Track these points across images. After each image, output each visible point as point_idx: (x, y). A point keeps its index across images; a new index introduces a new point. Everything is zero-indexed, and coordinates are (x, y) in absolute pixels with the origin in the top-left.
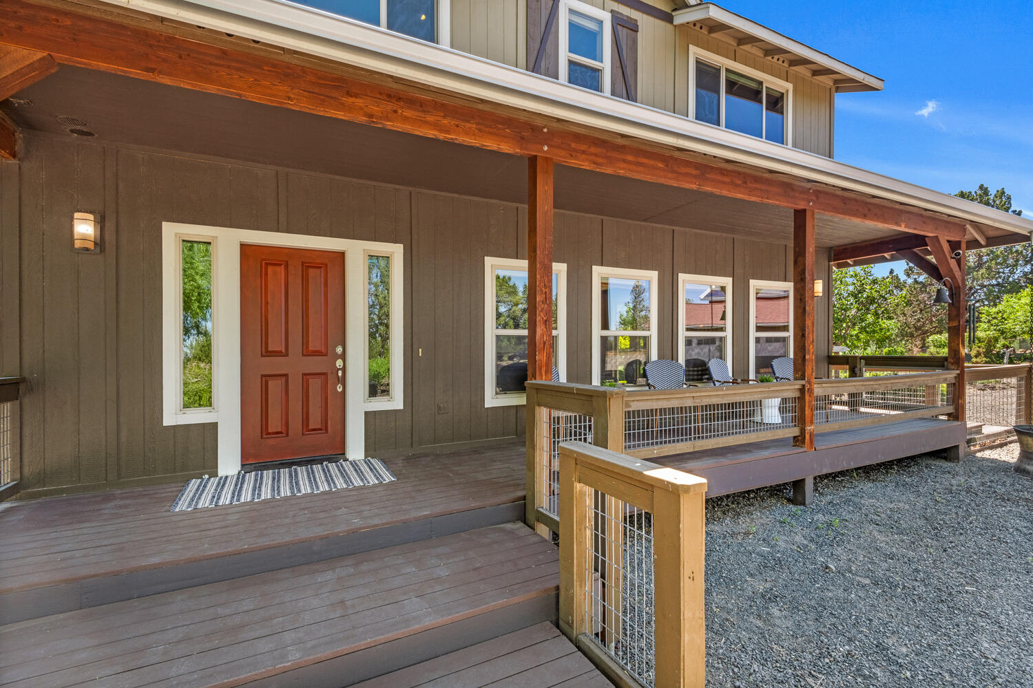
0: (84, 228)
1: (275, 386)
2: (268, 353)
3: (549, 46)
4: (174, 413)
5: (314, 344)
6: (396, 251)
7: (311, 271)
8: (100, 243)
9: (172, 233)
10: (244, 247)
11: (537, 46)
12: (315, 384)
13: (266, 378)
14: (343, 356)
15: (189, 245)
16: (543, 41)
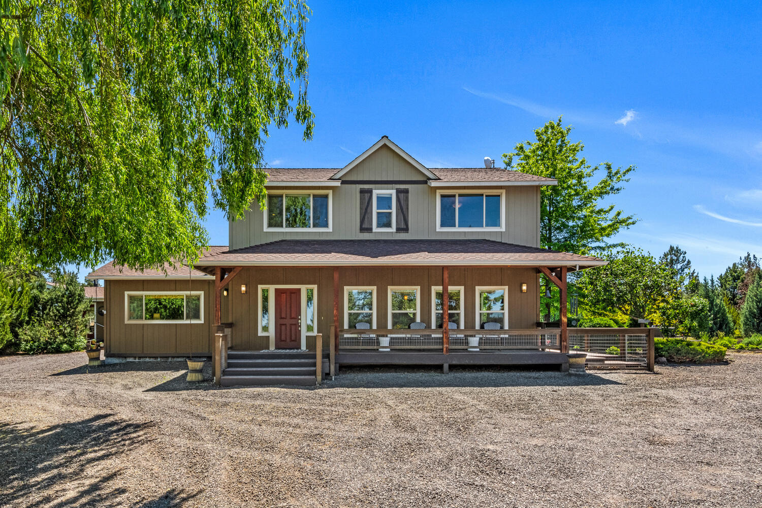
0: (243, 288)
1: (283, 327)
2: (281, 318)
3: (369, 210)
4: (261, 333)
5: (293, 316)
6: (315, 287)
7: (292, 295)
8: (246, 291)
9: (260, 287)
10: (276, 289)
11: (364, 211)
12: (293, 327)
13: (281, 325)
14: (300, 319)
15: (263, 290)
16: (366, 209)
